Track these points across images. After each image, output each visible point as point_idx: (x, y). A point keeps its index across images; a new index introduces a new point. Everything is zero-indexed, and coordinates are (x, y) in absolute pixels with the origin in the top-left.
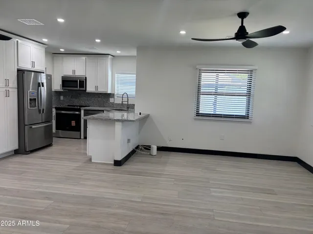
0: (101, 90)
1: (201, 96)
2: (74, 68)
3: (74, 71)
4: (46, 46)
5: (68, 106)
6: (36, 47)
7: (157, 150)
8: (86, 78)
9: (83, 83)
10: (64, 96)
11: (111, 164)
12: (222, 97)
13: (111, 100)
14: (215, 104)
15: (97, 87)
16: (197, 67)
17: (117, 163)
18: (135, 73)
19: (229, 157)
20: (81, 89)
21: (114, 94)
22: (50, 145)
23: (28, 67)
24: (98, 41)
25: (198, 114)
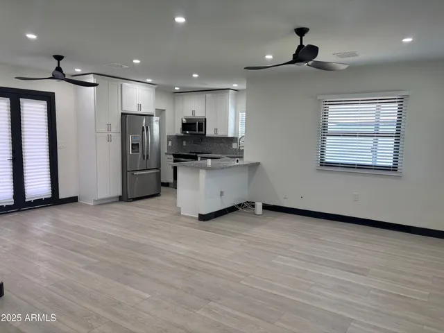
0: (221, 133)
1: (328, 138)
2: (193, 108)
3: (194, 112)
4: (156, 86)
5: (191, 152)
6: (145, 88)
7: (263, 209)
8: (205, 119)
9: (202, 124)
10: (187, 142)
11: (195, 218)
12: (355, 138)
13: (235, 145)
14: (374, 150)
15: (216, 130)
16: (318, 98)
17: (203, 218)
18: (245, 110)
19: (361, 226)
20: (201, 132)
21: (237, 138)
22: (157, 195)
23: (134, 110)
24: (195, 76)
25: (323, 164)
